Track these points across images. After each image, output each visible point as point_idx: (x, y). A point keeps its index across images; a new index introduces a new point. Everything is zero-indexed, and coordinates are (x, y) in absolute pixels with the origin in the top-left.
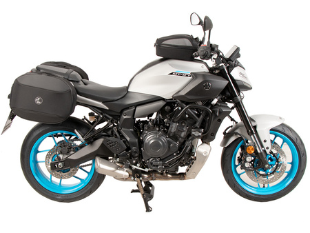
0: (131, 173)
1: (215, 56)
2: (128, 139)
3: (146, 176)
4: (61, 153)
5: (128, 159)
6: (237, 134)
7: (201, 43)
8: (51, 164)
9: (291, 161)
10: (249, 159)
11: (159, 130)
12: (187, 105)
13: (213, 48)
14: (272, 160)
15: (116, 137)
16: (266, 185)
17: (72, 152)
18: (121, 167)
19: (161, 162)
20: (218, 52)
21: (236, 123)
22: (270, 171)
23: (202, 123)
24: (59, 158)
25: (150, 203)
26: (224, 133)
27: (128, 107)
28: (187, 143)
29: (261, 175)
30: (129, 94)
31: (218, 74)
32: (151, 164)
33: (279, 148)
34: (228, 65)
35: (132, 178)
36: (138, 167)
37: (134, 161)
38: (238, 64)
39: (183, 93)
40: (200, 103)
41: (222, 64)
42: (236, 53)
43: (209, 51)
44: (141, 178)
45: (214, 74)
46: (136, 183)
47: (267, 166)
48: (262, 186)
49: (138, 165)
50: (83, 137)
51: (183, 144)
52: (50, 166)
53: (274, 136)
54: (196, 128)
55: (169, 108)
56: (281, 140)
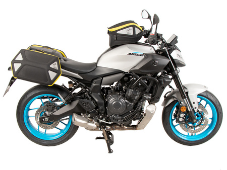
0: (98, 125)
1: (160, 42)
2: (97, 100)
3: (109, 127)
4: (47, 110)
5: (96, 115)
6: (174, 97)
7: (150, 31)
8: (40, 118)
9: (211, 117)
10: (182, 115)
11: (119, 94)
12: (140, 77)
13: (158, 36)
14: (198, 116)
15: (88, 99)
16: (193, 134)
17: (55, 110)
18: (91, 121)
19: (120, 117)
20: (162, 40)
21: (173, 89)
22: (196, 124)
23: (151, 90)
24: (45, 114)
25: (111, 147)
26: (165, 97)
27: (97, 78)
28: (139, 104)
29: (190, 126)
30: (97, 68)
31: (161, 55)
32: (113, 118)
33: (203, 108)
34: (169, 49)
35: (99, 129)
36: (103, 121)
37: (101, 117)
38: (176, 48)
39: (137, 68)
40: (149, 75)
41: (165, 48)
42: (175, 40)
43: (156, 38)
44: (106, 129)
45: (159, 54)
46: (102, 132)
47: (195, 120)
48: (190, 134)
49: (104, 119)
50: (64, 99)
51: (136, 104)
52: (39, 120)
53: (200, 99)
54: (146, 93)
55: (127, 78)
56: (205, 102)
